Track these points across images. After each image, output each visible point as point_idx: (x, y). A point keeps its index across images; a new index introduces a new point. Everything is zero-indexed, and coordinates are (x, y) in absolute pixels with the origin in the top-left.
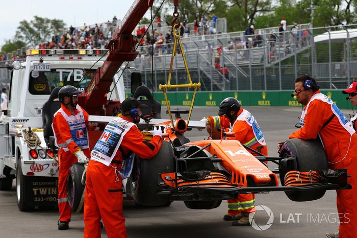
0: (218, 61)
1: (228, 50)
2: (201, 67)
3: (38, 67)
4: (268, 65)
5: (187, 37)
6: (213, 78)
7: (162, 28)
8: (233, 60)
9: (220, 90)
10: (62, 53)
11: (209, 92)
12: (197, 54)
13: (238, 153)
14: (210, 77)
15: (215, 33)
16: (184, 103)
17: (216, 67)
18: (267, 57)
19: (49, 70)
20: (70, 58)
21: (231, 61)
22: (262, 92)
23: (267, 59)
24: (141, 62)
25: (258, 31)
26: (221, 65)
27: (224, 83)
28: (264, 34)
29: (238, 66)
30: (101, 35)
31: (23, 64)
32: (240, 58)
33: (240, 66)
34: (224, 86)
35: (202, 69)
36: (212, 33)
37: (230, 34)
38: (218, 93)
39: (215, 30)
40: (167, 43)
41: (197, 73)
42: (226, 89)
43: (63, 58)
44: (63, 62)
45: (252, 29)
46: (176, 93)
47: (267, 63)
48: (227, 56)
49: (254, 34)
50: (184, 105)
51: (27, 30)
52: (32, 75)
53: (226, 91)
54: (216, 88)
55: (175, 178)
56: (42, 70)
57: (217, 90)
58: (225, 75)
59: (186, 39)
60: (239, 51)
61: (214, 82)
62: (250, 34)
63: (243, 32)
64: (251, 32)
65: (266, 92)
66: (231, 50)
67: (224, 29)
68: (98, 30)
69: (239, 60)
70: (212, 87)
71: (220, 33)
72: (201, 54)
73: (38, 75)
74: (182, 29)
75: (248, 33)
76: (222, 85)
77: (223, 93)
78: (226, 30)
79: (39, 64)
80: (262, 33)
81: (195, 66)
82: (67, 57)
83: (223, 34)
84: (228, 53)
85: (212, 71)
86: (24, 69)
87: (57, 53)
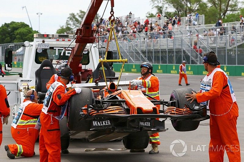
0: (196, 44)
1: (204, 37)
2: (184, 48)
3: (41, 46)
4: (229, 48)
5: (177, 27)
6: (191, 55)
7: (161, 20)
8: (206, 44)
9: (196, 64)
10: (58, 37)
11: (189, 65)
12: (181, 39)
14: (189, 54)
15: (196, 25)
16: (172, 72)
17: (194, 48)
18: (229, 42)
19: (49, 48)
20: (63, 40)
21: (205, 44)
22: (224, 66)
23: (229, 44)
24: (144, 43)
25: (224, 24)
26: (198, 47)
27: (198, 59)
28: (228, 26)
29: (209, 47)
30: (121, 24)
31: (31, 43)
32: (211, 42)
33: (211, 48)
34: (199, 61)
35: (185, 49)
36: (194, 25)
37: (206, 26)
38: (194, 66)
39: (196, 23)
40: (163, 30)
41: (181, 51)
42: (200, 63)
43: (58, 40)
44: (58, 43)
45: (220, 23)
46: (166, 65)
47: (229, 46)
48: (203, 41)
49: (221, 26)
50: (172, 73)
51: (74, 19)
52: (38, 51)
53: (200, 65)
54: (193, 62)
56: (44, 48)
57: (194, 64)
58: (200, 53)
59: (176, 28)
60: (210, 38)
61: (192, 58)
62: (219, 26)
63: (214, 24)
64: (220, 24)
65: (226, 66)
66: (205, 37)
67: (202, 22)
68: (119, 21)
69: (211, 44)
70: (191, 62)
71: (200, 25)
72: (185, 39)
73: (42, 51)
74: (174, 21)
75: (218, 25)
76: (197, 61)
77: (198, 66)
78: (204, 23)
79: (42, 44)
80: (227, 25)
81: (180, 47)
82: (61, 40)
83: (202, 25)
84: (203, 39)
85: (191, 51)
86: (32, 47)
87: (54, 37)
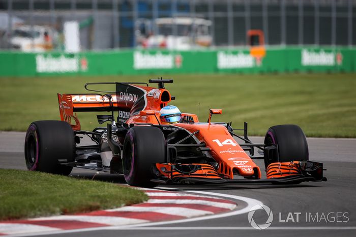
13: (225, 143)
55: (170, 171)
